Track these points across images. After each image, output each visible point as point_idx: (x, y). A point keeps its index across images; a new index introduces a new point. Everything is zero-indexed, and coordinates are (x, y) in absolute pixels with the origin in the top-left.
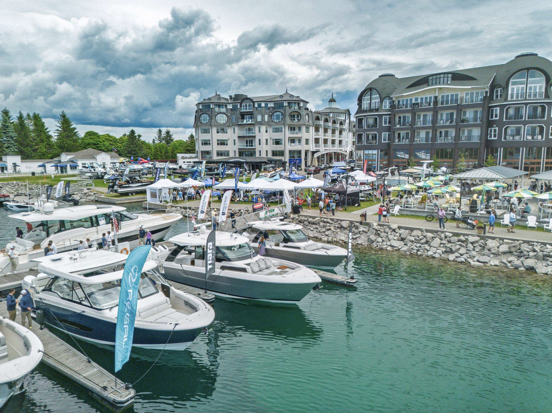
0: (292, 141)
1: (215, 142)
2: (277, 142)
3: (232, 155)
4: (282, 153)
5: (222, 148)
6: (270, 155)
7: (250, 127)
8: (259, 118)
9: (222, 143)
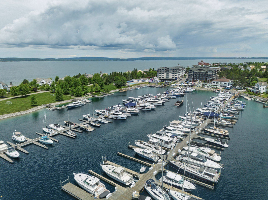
0: (176, 75)
1: (162, 76)
2: (173, 76)
3: (164, 78)
4: (174, 78)
5: (163, 77)
6: (172, 78)
7: (168, 73)
8: (170, 72)
9: (163, 76)
